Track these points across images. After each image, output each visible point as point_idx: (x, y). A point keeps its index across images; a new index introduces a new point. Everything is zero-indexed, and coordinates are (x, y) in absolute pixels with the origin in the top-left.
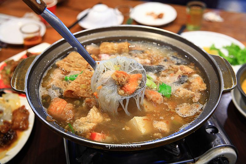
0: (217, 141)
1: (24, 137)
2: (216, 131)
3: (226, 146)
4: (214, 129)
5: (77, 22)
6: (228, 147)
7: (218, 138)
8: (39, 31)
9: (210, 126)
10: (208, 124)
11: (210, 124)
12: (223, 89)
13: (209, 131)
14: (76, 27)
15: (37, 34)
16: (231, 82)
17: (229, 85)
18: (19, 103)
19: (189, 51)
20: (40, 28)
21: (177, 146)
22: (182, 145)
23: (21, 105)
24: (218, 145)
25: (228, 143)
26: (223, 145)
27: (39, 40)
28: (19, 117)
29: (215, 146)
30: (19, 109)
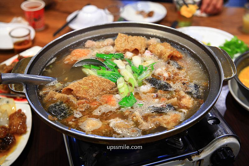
0: (220, 131)
1: (23, 141)
2: (217, 122)
3: (229, 136)
4: (215, 120)
5: (67, 24)
6: (231, 137)
7: (220, 128)
8: (29, 34)
9: (211, 117)
10: (209, 115)
11: (211, 115)
12: (223, 78)
13: (211, 122)
14: (67, 29)
15: (27, 38)
16: (231, 70)
17: (228, 74)
18: (15, 108)
19: (186, 44)
20: (30, 31)
21: (180, 139)
22: (185, 137)
23: (17, 109)
24: (221, 135)
25: (231, 133)
26: (226, 135)
27: (30, 44)
28: (16, 121)
29: (218, 136)
30: (16, 113)
